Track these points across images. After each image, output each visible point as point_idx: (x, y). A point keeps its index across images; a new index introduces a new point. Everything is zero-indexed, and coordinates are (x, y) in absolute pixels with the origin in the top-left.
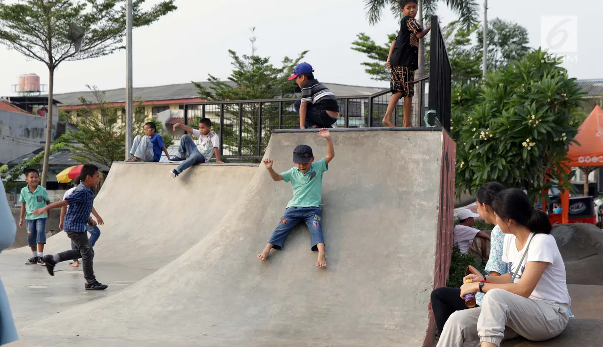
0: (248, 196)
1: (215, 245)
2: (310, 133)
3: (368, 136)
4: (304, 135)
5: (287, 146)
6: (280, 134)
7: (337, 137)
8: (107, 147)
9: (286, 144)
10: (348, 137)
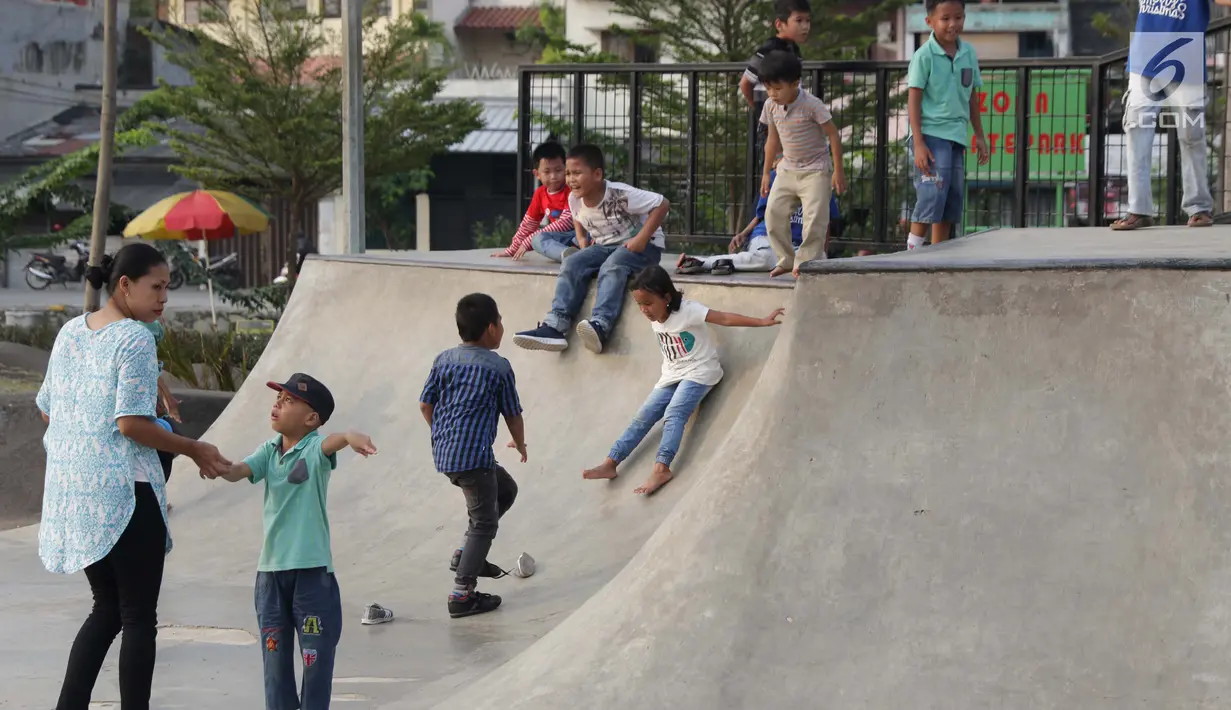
0: (728, 472)
1: (628, 631)
2: (917, 276)
3: (1100, 287)
4: (901, 281)
5: (847, 315)
6: (824, 278)
7: (1000, 288)
8: (281, 137)
9: (842, 307)
10: (1037, 288)
